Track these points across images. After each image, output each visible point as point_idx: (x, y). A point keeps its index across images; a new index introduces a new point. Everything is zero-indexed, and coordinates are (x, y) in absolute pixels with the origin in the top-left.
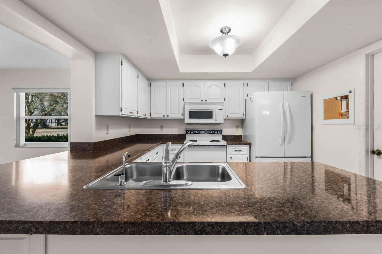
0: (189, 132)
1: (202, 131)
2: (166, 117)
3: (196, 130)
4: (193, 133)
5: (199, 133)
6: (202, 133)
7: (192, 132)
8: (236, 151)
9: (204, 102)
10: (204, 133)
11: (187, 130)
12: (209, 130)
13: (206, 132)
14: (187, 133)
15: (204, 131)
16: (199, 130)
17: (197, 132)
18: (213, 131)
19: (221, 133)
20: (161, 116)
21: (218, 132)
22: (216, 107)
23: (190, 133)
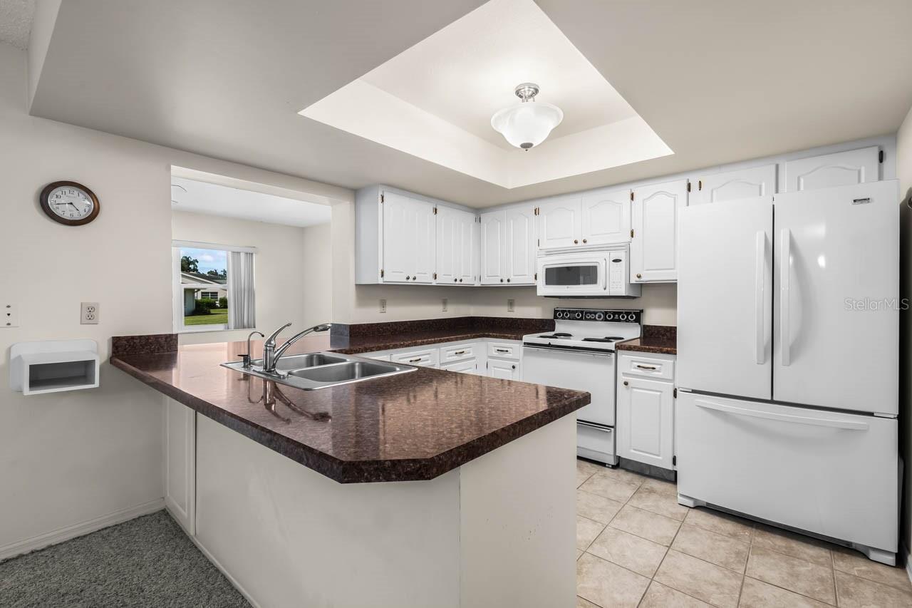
0: (560, 315)
1: (591, 313)
2: (505, 282)
3: (577, 312)
4: (569, 319)
5: (581, 319)
6: (590, 319)
7: (567, 315)
8: (639, 366)
9: (581, 244)
10: (595, 320)
11: (556, 311)
12: (606, 313)
13: (600, 317)
14: (555, 317)
15: (595, 313)
16: (582, 312)
17: (578, 315)
18: (617, 316)
19: (638, 320)
20: (495, 282)
21: (627, 318)
22: (606, 254)
23: (563, 318)
